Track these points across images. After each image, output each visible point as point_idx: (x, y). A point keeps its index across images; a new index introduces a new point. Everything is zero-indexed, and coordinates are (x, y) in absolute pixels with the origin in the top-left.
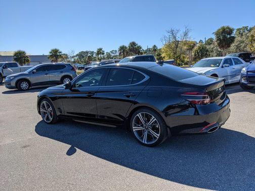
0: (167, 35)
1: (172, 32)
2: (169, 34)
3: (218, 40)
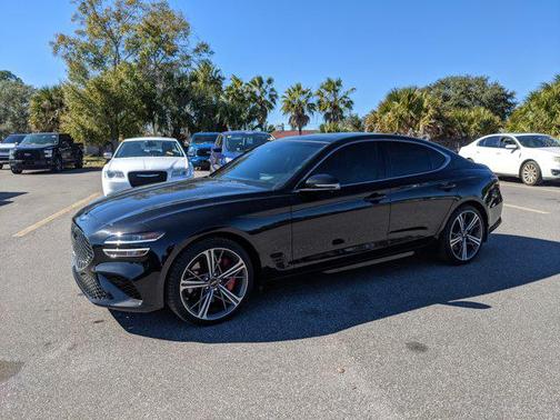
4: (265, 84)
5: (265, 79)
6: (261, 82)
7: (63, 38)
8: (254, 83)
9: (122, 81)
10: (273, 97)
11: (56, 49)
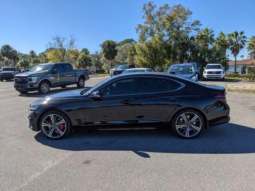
0: (53, 42)
1: (58, 39)
2: (55, 41)
3: (104, 52)
4: (239, 35)
5: (239, 33)
6: (237, 34)
7: (140, 26)
8: (233, 35)
9: (157, 42)
10: (243, 42)
11: (138, 30)
